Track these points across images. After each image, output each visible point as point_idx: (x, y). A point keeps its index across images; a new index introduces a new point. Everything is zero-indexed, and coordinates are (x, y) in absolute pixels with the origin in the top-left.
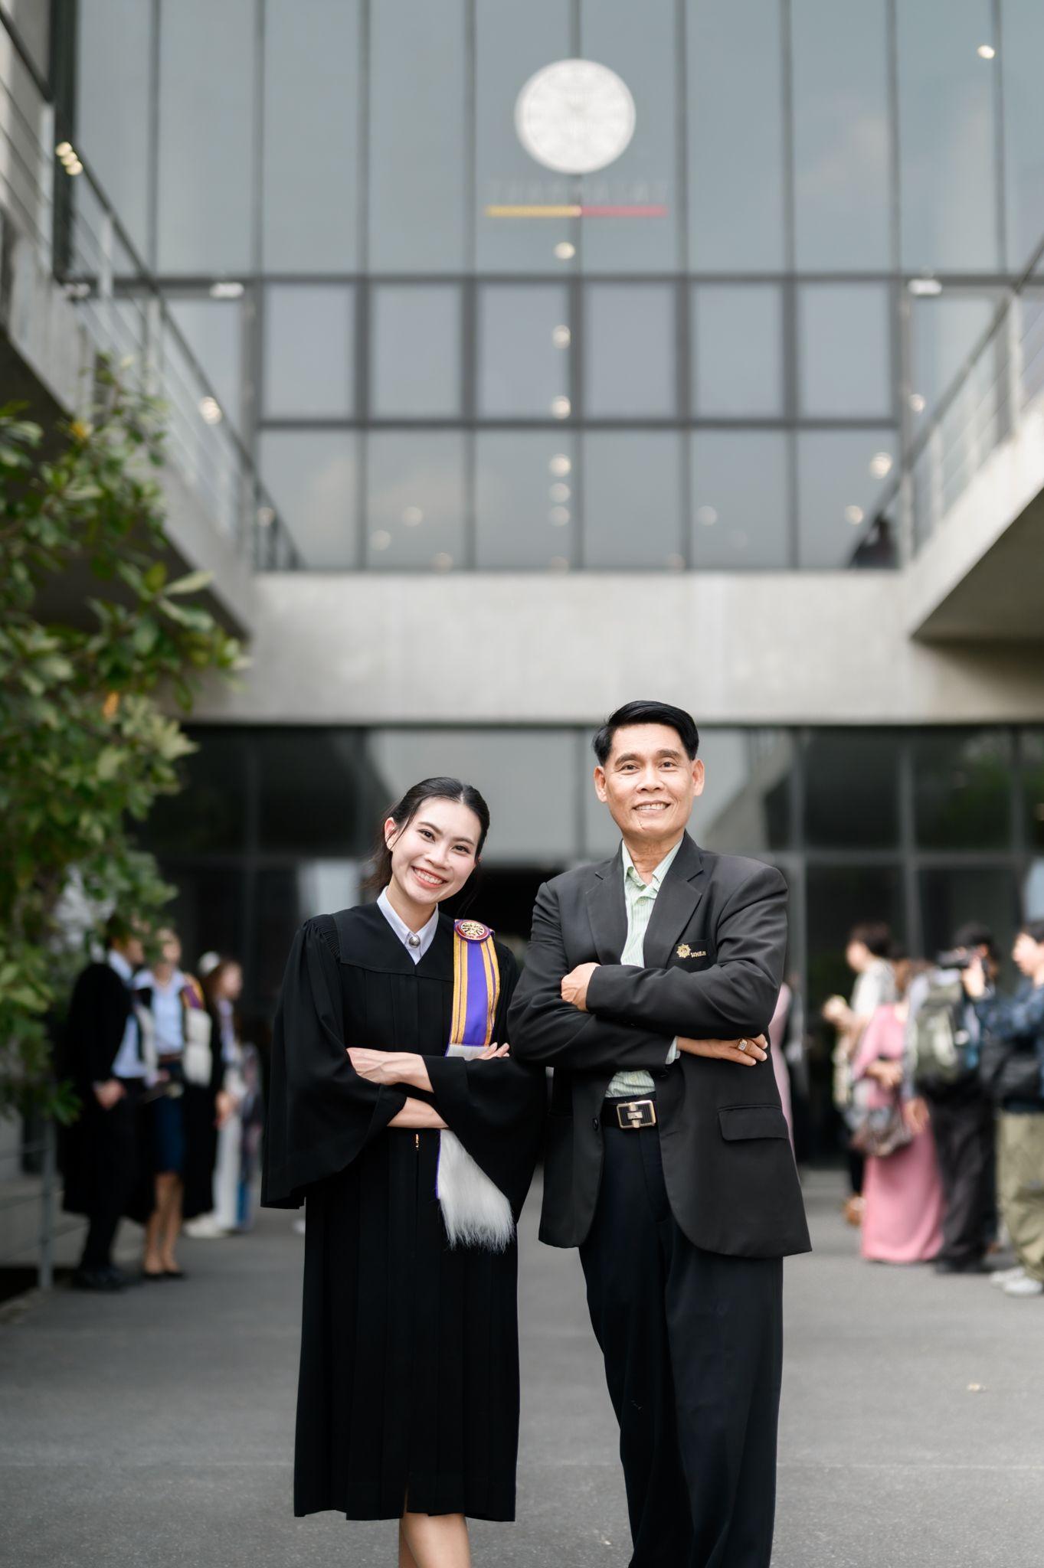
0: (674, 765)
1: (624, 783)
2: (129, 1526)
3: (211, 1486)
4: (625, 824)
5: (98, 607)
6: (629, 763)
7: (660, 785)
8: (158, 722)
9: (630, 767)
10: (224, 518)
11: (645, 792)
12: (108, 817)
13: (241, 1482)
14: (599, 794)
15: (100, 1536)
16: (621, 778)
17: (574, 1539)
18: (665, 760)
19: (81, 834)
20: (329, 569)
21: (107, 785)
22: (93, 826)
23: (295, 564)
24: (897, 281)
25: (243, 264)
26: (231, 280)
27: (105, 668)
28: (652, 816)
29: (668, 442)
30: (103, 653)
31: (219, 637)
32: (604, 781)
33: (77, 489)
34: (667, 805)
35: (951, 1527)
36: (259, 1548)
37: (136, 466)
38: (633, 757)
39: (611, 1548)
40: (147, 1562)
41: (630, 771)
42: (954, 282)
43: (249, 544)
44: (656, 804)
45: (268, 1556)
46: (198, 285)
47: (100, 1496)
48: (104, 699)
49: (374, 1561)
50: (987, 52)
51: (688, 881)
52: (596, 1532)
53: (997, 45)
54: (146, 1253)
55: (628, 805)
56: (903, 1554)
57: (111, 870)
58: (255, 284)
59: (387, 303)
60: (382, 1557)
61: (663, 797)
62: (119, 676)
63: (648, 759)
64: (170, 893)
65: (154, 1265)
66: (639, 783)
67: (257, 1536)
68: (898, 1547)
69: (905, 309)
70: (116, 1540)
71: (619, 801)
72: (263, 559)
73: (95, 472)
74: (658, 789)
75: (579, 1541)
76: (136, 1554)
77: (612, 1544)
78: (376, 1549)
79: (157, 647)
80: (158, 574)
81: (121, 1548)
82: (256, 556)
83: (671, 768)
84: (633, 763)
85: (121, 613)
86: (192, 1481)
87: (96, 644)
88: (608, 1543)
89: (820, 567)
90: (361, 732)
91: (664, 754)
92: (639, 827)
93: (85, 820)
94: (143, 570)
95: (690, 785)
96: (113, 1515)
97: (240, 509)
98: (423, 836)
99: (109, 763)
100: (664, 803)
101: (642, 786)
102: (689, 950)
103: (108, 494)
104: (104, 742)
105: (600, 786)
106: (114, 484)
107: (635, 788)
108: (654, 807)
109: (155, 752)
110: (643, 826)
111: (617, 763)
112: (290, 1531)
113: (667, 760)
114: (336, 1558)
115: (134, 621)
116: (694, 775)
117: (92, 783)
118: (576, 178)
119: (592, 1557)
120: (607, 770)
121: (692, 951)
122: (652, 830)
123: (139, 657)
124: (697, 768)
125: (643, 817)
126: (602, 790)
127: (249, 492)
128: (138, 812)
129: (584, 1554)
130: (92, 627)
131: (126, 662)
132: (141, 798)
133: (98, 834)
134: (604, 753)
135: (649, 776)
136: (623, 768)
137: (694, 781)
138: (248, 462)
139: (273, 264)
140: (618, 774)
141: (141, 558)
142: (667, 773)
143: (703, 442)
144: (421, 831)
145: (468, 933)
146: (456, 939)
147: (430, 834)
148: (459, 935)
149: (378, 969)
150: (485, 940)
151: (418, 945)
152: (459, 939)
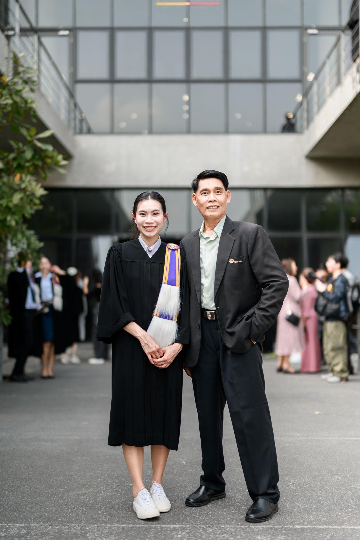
0: (221, 192)
1: (203, 199)
2: (20, 458)
3: (50, 445)
4: (203, 213)
5: (12, 143)
6: (205, 192)
7: (216, 199)
8: (34, 184)
9: (205, 193)
10: (63, 115)
11: (211, 202)
12: (17, 217)
13: (61, 444)
14: (194, 203)
15: (10, 461)
16: (202, 197)
17: (173, 462)
18: (217, 190)
19: (8, 224)
20: (101, 133)
21: (16, 206)
22: (12, 221)
23: (89, 131)
24: (303, 29)
25: (69, 24)
26: (65, 29)
27: (15, 165)
28: (213, 211)
29: (221, 87)
30: (14, 159)
31: (55, 154)
32: (196, 198)
33: (4, 100)
34: (218, 207)
35: (303, 458)
36: (64, 465)
37: (26, 93)
38: (206, 190)
39: (185, 464)
40: (25, 469)
41: (205, 195)
42: (322, 30)
43: (72, 124)
44: (215, 206)
45: (67, 467)
46: (53, 31)
47: (12, 448)
48: (15, 176)
49: (103, 469)
51: (230, 234)
52: (181, 459)
54: (42, 369)
55: (205, 207)
56: (285, 466)
57: (19, 236)
58: (74, 31)
59: (120, 37)
60: (106, 468)
61: (217, 204)
62: (20, 167)
63: (211, 190)
64: (41, 245)
65: (45, 373)
66: (208, 199)
67: (64, 461)
68: (284, 464)
69: (305, 39)
70: (16, 462)
71: (202, 205)
72: (78, 130)
73: (11, 95)
74: (215, 201)
75: (175, 462)
76: (22, 467)
77: (186, 463)
78: (105, 465)
79: (33, 157)
80: (33, 131)
81: (17, 465)
82: (75, 128)
83: (219, 193)
84: (206, 192)
85: (21, 145)
86: (44, 443)
87: (12, 156)
88: (184, 463)
89: (274, 132)
91: (217, 188)
92: (209, 215)
93: (9, 218)
94: (28, 130)
95: (226, 199)
96: (15, 454)
97: (69, 112)
98: (142, 215)
99: (17, 198)
100: (217, 206)
101: (209, 200)
102: (233, 260)
103: (15, 103)
104: (16, 191)
105: (194, 200)
106: (18, 99)
107: (207, 201)
108: (214, 207)
109: (33, 194)
110: (210, 214)
111: (201, 192)
112: (76, 459)
113: (218, 190)
114: (91, 468)
115: (25, 148)
116: (227, 196)
117: (11, 205)
119: (179, 468)
120: (197, 194)
121: (235, 261)
122: (213, 216)
123: (28, 161)
124: (228, 193)
125: (210, 211)
126: (195, 202)
127: (72, 106)
128: (27, 216)
129: (176, 466)
130: (11, 150)
131: (22, 162)
132: (29, 211)
133: (13, 223)
134: (196, 188)
135: (212, 196)
136: (203, 194)
137: (227, 198)
138: (72, 95)
139: (80, 24)
140: (201, 196)
141: (28, 126)
142: (218, 195)
144: (140, 214)
145: (171, 247)
146: (167, 249)
147: (144, 214)
148: (168, 248)
149: (136, 261)
150: (177, 250)
151: (151, 252)
152: (168, 249)
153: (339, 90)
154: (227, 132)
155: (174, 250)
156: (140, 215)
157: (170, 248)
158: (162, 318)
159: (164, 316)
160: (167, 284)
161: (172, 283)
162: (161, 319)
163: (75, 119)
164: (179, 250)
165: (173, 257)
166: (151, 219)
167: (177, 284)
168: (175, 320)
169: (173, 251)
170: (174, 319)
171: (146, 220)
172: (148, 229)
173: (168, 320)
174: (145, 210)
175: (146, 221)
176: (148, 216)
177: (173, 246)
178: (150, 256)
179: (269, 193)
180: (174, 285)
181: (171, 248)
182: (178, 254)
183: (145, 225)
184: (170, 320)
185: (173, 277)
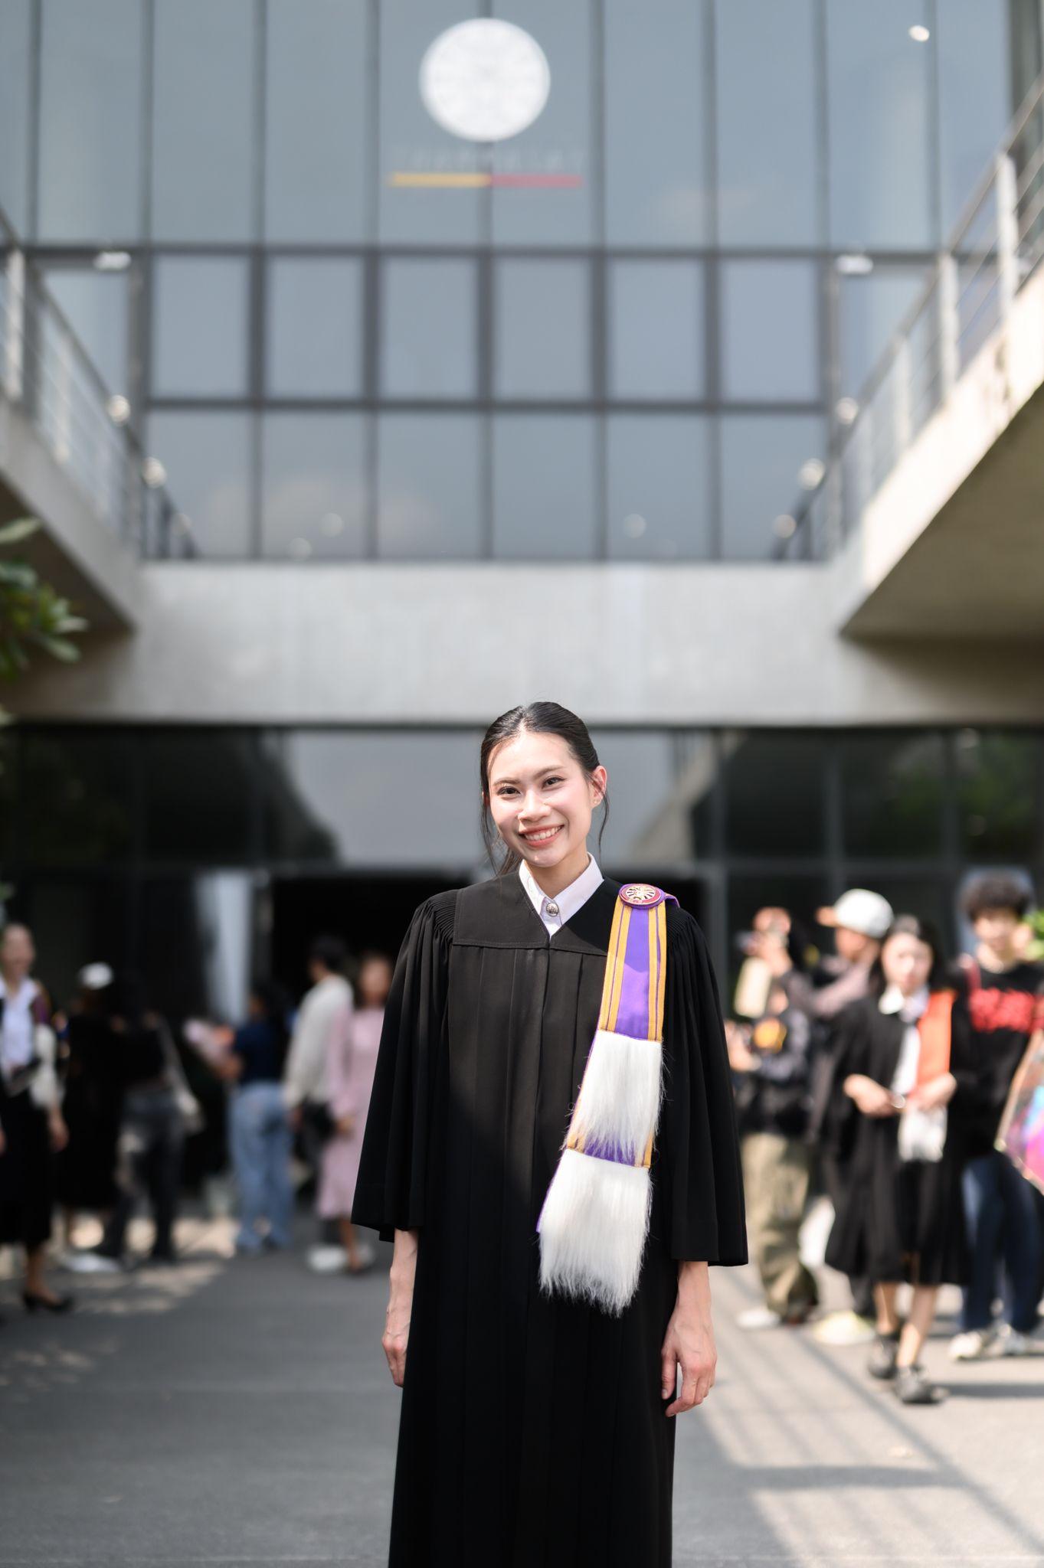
10: (105, 501)
20: (224, 559)
23: (190, 554)
24: (824, 258)
25: (129, 231)
26: (116, 249)
29: (582, 427)
42: (885, 259)
43: (135, 531)
46: (82, 255)
50: (920, 34)
53: (931, 25)
58: (143, 254)
59: (284, 276)
69: (835, 288)
72: (152, 547)
82: (143, 544)
89: (744, 558)
90: (253, 732)
98: (506, 795)
118: (486, 146)
139: (162, 233)
143: (620, 426)
144: (501, 792)
145: (632, 897)
146: (618, 905)
147: (512, 790)
148: (622, 900)
149: (502, 945)
150: (656, 905)
151: (557, 913)
152: (622, 905)
153: (939, 428)
154: (601, 553)
155: (645, 908)
156: (500, 796)
157: (629, 901)
158: (598, 1155)
159: (604, 1150)
160: (617, 1031)
161: (633, 1028)
162: (592, 1162)
163: (143, 517)
164: (662, 908)
165: (638, 934)
166: (538, 802)
167: (652, 1033)
168: (643, 1164)
169: (640, 909)
170: (639, 1159)
171: (521, 810)
172: (535, 840)
173: (620, 1164)
174: (512, 776)
175: (522, 815)
176: (525, 794)
177: (641, 893)
178: (553, 928)
179: (730, 743)
180: (642, 1035)
181: (631, 901)
182: (657, 923)
183: (522, 828)
184: (626, 1163)
185: (638, 1008)
